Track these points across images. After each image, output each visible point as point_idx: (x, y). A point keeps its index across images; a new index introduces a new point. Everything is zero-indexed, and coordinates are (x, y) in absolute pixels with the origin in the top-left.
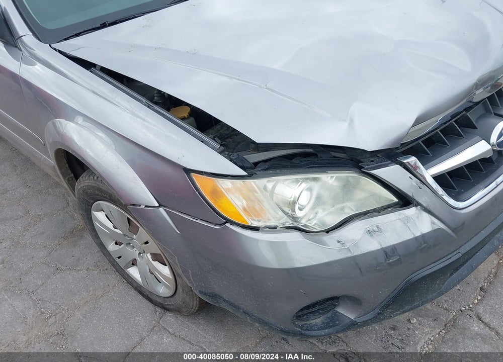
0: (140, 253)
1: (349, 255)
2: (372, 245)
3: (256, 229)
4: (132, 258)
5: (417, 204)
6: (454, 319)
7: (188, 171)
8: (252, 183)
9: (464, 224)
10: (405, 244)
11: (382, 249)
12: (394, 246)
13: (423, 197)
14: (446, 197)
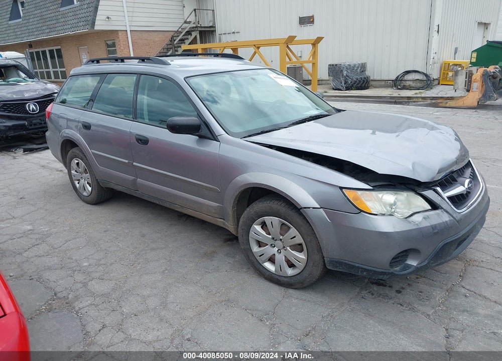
0: (278, 250)
1: (418, 227)
2: (427, 224)
3: (376, 215)
4: (272, 253)
5: (442, 208)
6: (451, 288)
7: (341, 188)
8: (374, 193)
9: (461, 219)
10: (439, 224)
11: (431, 226)
12: (435, 225)
13: (444, 205)
14: (452, 206)
